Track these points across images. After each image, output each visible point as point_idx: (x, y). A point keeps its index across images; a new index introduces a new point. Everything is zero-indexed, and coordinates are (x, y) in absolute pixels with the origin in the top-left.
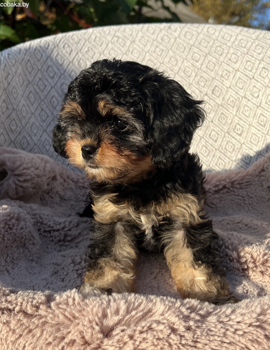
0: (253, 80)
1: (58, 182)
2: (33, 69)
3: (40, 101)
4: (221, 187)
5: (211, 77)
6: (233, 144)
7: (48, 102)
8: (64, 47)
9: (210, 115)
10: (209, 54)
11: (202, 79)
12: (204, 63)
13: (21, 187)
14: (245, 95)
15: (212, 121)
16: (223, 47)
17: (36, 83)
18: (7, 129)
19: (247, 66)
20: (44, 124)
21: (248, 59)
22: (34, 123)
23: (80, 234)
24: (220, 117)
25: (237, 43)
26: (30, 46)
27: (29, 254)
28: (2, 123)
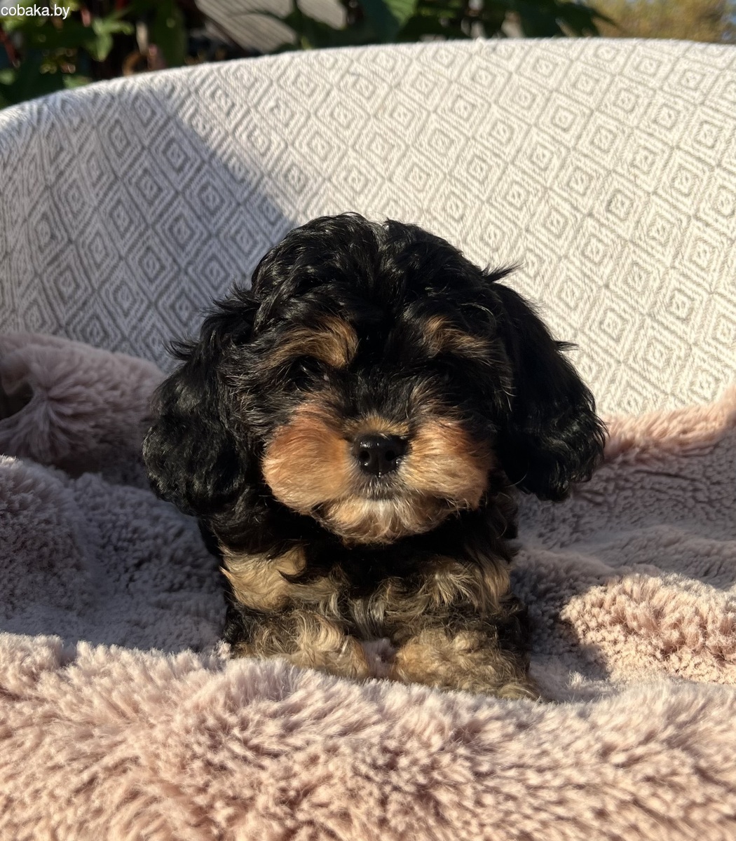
0: (717, 171)
2: (128, 144)
3: (143, 226)
5: (604, 167)
6: (667, 347)
7: (164, 231)
8: (213, 95)
9: (602, 268)
10: (598, 109)
11: (578, 174)
12: (585, 133)
13: (65, 431)
14: (698, 210)
15: (607, 286)
16: (636, 92)
17: (134, 180)
18: (50, 292)
19: (702, 133)
20: (153, 288)
21: (704, 117)
22: (123, 282)
24: (629, 273)
25: (674, 79)
26: (123, 87)
28: (36, 274)
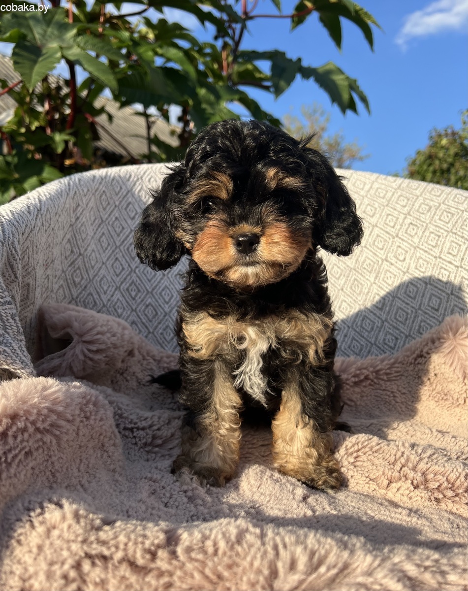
0: (396, 238)
1: (135, 359)
2: (109, 204)
3: (114, 247)
4: (362, 377)
6: (371, 321)
8: (149, 180)
13: (91, 359)
14: (387, 257)
15: (342, 290)
17: (111, 223)
18: (69, 281)
19: (388, 220)
20: (118, 279)
21: (389, 212)
22: (104, 276)
23: (173, 435)
24: (353, 284)
25: (372, 192)
26: (107, 174)
27: (109, 460)
28: (63, 271)
